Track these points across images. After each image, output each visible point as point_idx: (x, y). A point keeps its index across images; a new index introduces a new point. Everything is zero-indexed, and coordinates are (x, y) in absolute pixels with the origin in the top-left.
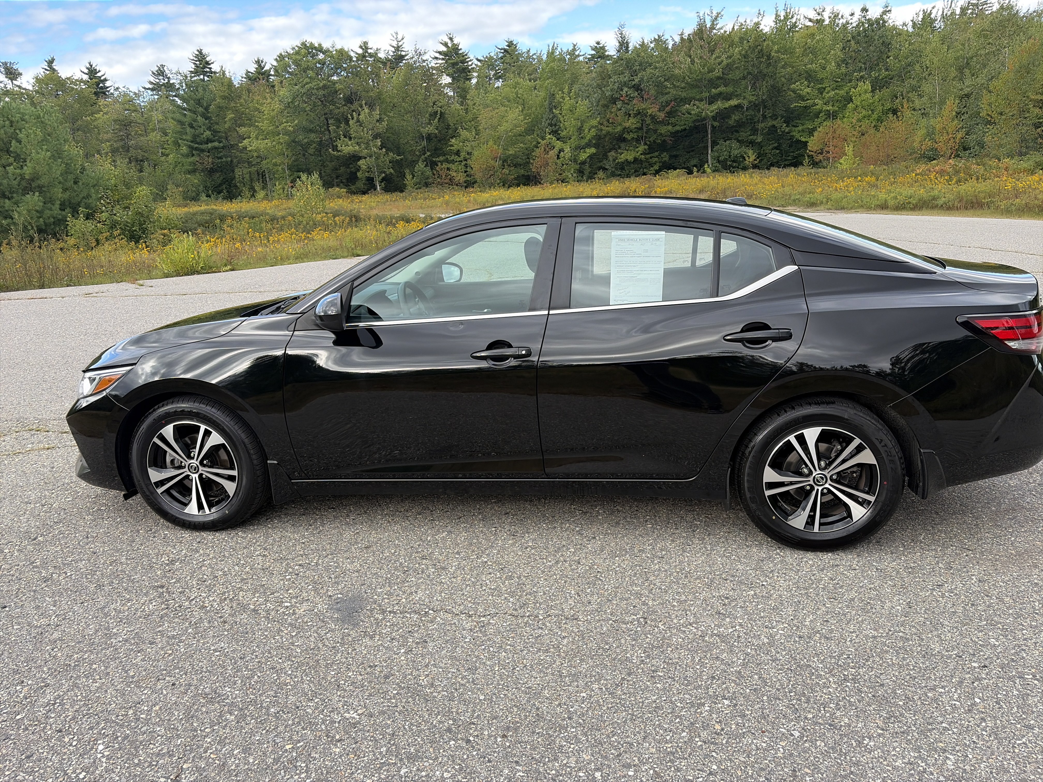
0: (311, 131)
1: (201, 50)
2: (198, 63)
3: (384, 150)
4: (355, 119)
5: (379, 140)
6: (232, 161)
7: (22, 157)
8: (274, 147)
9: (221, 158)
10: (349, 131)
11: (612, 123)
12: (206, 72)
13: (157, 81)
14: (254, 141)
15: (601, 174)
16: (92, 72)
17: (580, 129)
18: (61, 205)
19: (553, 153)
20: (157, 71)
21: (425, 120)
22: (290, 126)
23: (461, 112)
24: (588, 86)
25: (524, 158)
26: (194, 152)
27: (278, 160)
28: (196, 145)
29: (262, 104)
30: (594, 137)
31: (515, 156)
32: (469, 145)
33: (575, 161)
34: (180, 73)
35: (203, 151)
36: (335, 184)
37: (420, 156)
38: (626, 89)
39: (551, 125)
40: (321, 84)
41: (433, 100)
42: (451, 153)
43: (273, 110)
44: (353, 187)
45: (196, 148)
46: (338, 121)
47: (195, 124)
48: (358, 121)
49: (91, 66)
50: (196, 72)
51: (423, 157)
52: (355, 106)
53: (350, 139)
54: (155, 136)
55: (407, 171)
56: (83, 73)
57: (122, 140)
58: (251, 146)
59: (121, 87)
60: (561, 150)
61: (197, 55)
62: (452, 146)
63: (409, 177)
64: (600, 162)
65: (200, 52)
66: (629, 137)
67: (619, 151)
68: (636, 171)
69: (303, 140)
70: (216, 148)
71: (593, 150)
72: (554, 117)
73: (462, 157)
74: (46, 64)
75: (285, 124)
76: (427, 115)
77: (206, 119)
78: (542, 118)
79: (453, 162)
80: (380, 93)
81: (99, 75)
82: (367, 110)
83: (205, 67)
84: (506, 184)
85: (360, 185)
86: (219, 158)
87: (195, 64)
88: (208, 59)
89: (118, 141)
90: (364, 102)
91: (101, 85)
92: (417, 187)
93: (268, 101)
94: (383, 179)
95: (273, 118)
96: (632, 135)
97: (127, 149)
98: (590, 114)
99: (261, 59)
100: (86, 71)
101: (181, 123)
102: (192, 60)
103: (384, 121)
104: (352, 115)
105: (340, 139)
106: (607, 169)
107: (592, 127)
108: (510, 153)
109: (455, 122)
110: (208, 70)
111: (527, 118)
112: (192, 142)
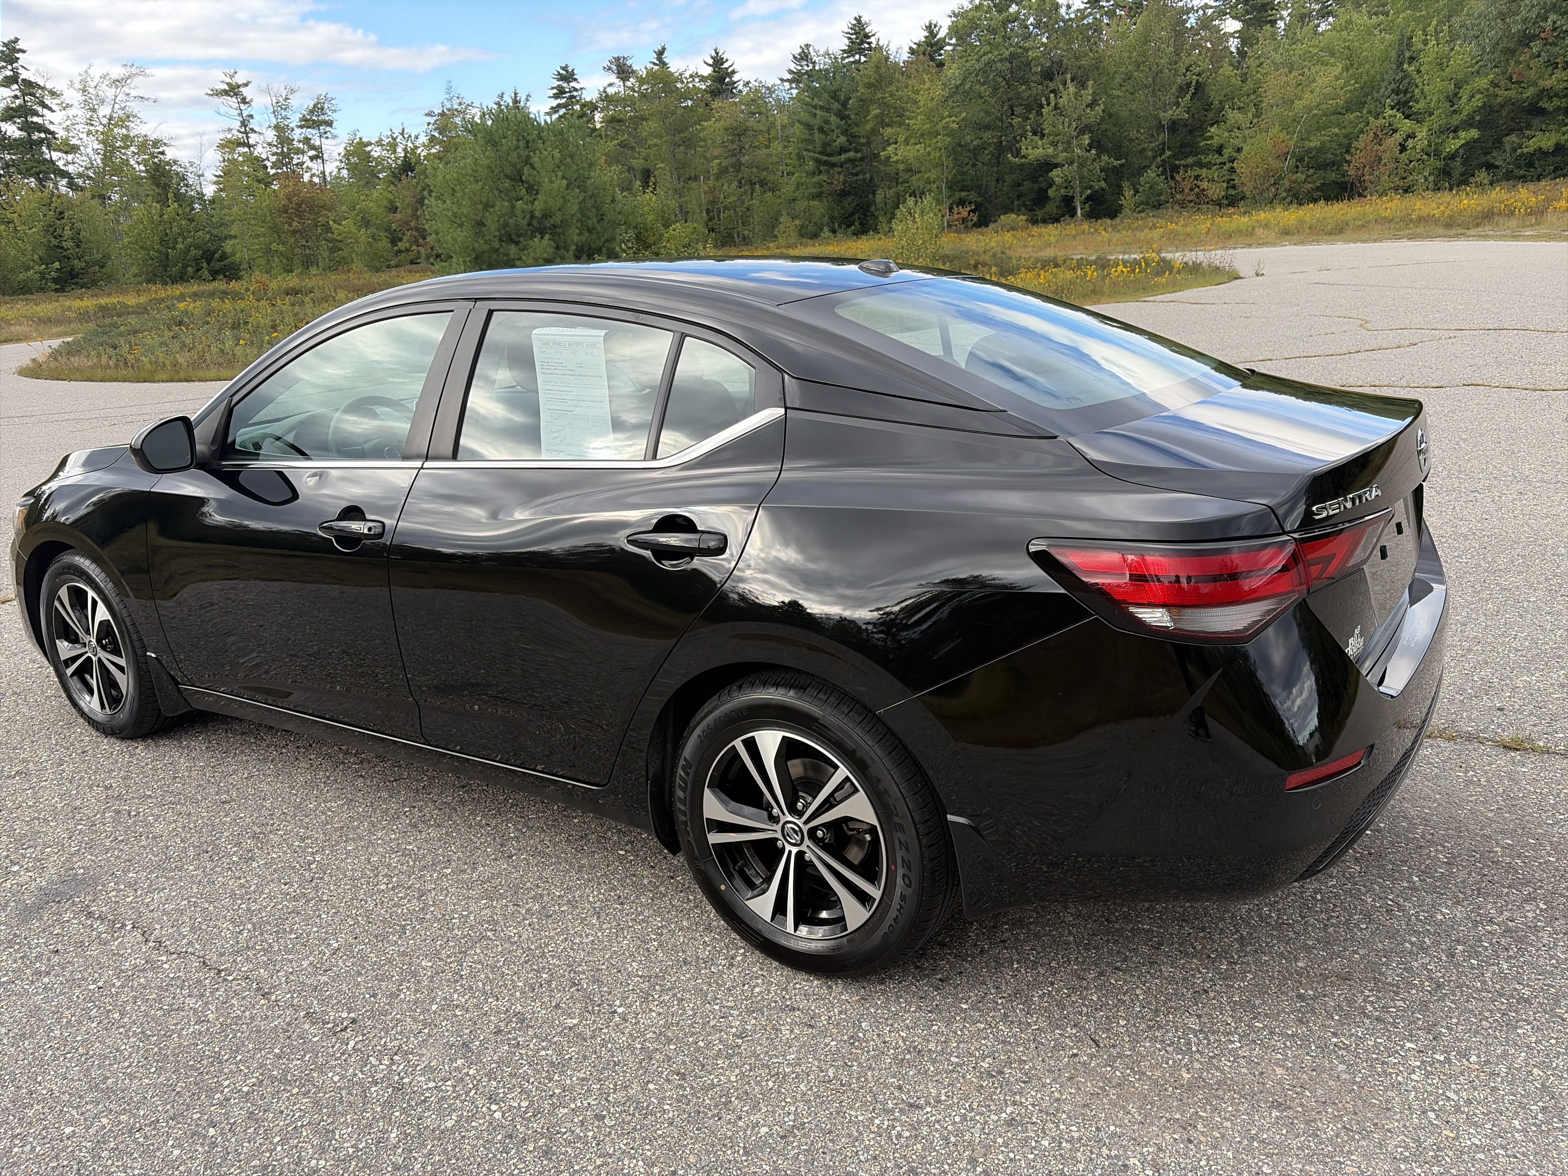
0: (987, 127)
1: (860, 17)
2: (854, 37)
3: (1093, 152)
4: (1053, 104)
5: (1086, 136)
6: (872, 179)
7: (535, 187)
8: (929, 154)
9: (857, 175)
10: (1041, 124)
11: (1518, 82)
12: (864, 49)
13: (799, 68)
14: (902, 147)
15: (1482, 176)
16: (718, 62)
17: (1452, 99)
18: (576, 250)
19: (1393, 142)
20: (800, 54)
21: (1169, 98)
22: (954, 121)
23: (1233, 81)
24: (1480, 16)
25: (1338, 152)
26: (822, 168)
27: (932, 175)
28: (826, 158)
29: (917, 92)
30: (1479, 110)
31: (1320, 150)
32: (1240, 136)
33: (1437, 154)
34: (829, 55)
35: (833, 165)
36: (1016, 208)
37: (1154, 158)
38: (1553, 17)
39: (1396, 92)
40: (1007, 53)
41: (1187, 63)
42: (1207, 150)
43: (932, 99)
44: (1040, 213)
45: (825, 161)
46: (1029, 108)
47: (826, 128)
48: (1056, 107)
49: (717, 54)
50: (849, 52)
51: (1159, 159)
52: (1056, 84)
53: (1043, 136)
54: (777, 147)
55: (1126, 185)
56: (707, 64)
57: (734, 155)
58: (896, 155)
59: (752, 81)
60: (1411, 136)
61: (854, 25)
62: (1212, 138)
63: (1128, 193)
64: (1486, 154)
65: (858, 20)
66: (1548, 106)
67: (1528, 132)
68: (1556, 169)
69: (972, 141)
70: (850, 160)
71: (1474, 133)
72: (1405, 77)
73: (1226, 156)
74: (655, 56)
75: (948, 119)
76: (1173, 90)
77: (842, 119)
78: (1383, 81)
79: (1209, 165)
80: (1099, 60)
81: (726, 65)
82: (1072, 89)
83: (862, 42)
84: (1298, 198)
85: (1051, 208)
86: (853, 175)
87: (849, 38)
88: (867, 30)
89: (728, 157)
90: (1069, 76)
91: (727, 80)
92: (1140, 208)
93: (927, 85)
94: (1088, 198)
95: (932, 110)
96: (1556, 102)
97: (737, 167)
98: (1476, 67)
99: (934, 22)
100: (711, 61)
101: (809, 127)
102: (847, 33)
103: (1099, 105)
104: (1048, 99)
105: (1026, 139)
106: (1497, 167)
107: (1479, 92)
108: (1312, 144)
109: (1222, 98)
110: (867, 46)
111: (1352, 82)
112: (821, 153)
